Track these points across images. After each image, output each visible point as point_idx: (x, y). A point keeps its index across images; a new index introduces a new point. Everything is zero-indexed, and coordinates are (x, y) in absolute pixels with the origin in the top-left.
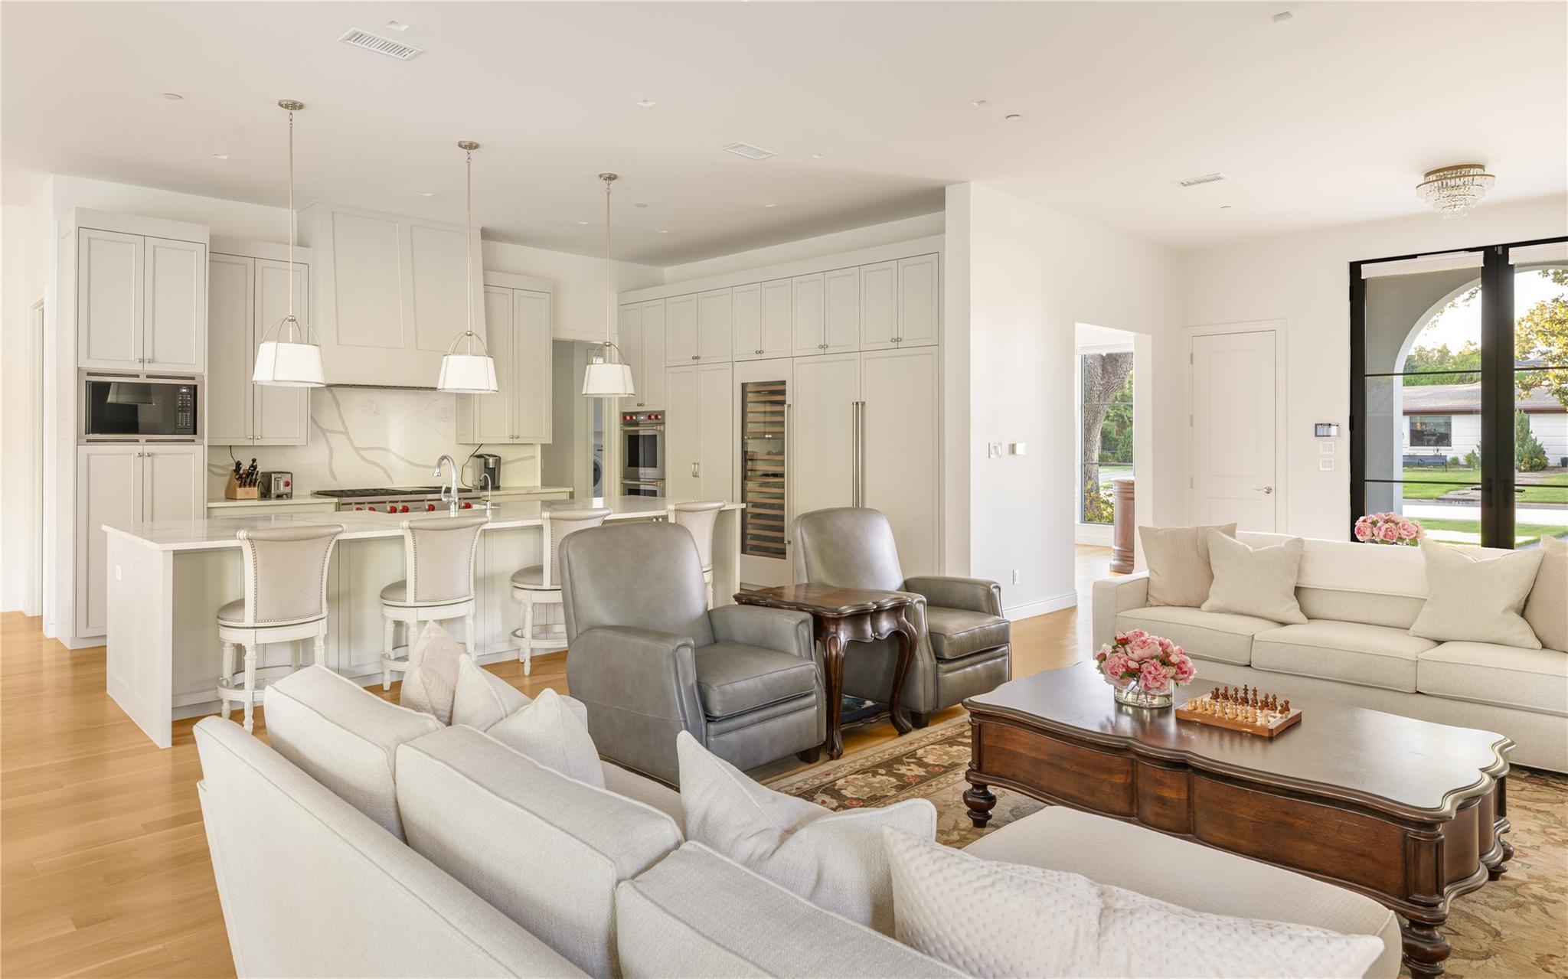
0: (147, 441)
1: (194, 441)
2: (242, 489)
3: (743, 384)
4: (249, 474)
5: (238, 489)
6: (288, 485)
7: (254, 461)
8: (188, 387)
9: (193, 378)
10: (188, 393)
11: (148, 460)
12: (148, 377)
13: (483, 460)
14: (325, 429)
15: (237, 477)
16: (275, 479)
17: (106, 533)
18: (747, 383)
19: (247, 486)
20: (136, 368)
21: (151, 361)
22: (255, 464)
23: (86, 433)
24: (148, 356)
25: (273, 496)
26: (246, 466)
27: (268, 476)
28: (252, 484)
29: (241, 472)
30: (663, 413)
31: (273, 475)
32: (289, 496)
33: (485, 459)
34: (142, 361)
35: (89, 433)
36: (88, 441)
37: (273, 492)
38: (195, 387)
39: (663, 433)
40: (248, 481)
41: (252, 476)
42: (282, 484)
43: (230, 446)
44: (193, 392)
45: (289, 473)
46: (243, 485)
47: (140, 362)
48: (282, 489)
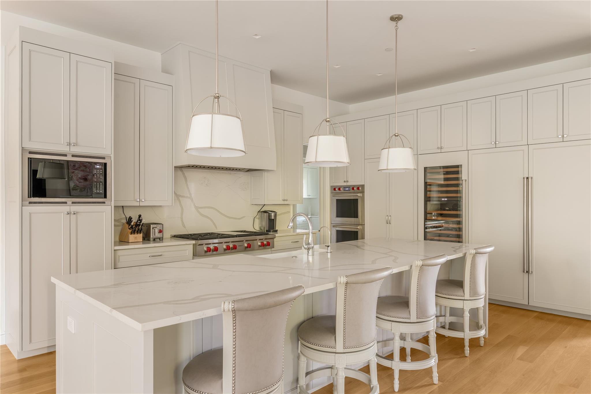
0: (73, 203)
1: (104, 203)
2: (133, 235)
3: (425, 168)
4: (137, 225)
5: (130, 235)
6: (161, 232)
7: (140, 216)
8: (100, 164)
9: (104, 158)
10: (101, 169)
11: (73, 217)
12: (73, 156)
13: (267, 214)
14: (179, 195)
15: (130, 227)
16: (153, 228)
17: (54, 285)
18: (427, 167)
19: (136, 233)
20: (64, 149)
21: (76, 145)
22: (141, 219)
23: (28, 197)
24: (73, 141)
25: (151, 240)
26: (134, 220)
27: (148, 225)
28: (139, 232)
29: (132, 224)
30: (363, 186)
31: (151, 226)
32: (161, 239)
33: (269, 214)
34: (69, 144)
35: (31, 197)
36: (30, 203)
37: (151, 237)
38: (105, 164)
39: (363, 198)
40: (137, 229)
41: (139, 226)
42: (157, 231)
43: (123, 206)
44: (103, 168)
45: (161, 224)
46: (133, 232)
47: (68, 145)
48: (158, 235)
